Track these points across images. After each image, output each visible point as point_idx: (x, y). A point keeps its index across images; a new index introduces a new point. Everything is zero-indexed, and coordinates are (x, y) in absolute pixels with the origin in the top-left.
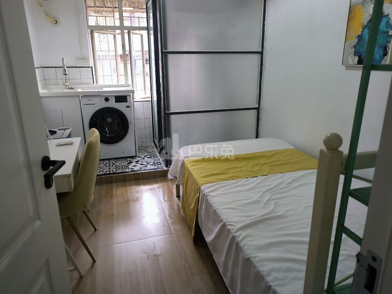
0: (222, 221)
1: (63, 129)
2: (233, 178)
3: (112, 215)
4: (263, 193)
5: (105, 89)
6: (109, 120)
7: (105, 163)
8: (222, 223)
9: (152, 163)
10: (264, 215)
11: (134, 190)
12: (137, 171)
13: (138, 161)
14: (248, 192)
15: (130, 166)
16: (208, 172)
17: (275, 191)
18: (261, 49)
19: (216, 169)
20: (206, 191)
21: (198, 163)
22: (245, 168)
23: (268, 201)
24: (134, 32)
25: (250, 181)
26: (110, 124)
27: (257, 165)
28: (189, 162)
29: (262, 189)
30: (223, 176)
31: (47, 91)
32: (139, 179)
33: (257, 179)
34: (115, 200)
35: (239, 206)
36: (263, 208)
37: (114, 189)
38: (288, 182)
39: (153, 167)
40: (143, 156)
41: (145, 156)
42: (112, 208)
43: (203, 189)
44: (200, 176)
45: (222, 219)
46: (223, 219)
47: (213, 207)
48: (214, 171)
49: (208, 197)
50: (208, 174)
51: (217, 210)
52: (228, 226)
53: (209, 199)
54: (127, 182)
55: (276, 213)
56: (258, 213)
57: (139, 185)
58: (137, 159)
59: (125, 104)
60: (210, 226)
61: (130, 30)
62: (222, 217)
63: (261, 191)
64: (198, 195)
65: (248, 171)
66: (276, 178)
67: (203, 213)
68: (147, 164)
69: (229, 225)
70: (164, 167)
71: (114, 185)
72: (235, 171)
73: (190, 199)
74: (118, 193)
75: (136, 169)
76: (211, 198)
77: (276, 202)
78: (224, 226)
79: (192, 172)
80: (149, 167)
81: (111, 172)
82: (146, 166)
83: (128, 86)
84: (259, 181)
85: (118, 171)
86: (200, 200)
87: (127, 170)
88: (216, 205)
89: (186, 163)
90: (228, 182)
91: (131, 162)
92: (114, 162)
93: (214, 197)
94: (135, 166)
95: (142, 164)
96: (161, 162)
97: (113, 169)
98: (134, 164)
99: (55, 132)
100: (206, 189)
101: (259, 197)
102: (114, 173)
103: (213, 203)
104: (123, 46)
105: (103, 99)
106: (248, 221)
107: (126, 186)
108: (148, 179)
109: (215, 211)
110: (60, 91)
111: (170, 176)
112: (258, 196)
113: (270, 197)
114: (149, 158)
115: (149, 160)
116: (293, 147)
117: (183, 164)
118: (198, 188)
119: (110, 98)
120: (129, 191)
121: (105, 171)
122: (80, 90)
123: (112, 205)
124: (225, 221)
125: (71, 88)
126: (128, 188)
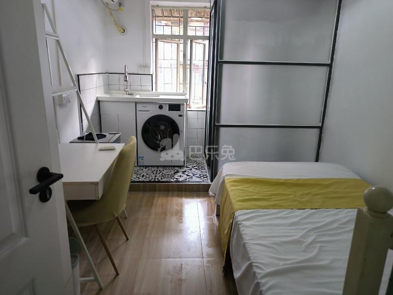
0: (249, 259)
1: (112, 134)
2: (274, 207)
3: (147, 226)
4: (308, 231)
5: (162, 97)
6: (162, 127)
7: (153, 169)
8: (250, 262)
9: (198, 175)
10: (303, 261)
11: (175, 202)
12: (182, 182)
13: (185, 172)
14: (288, 228)
15: (176, 176)
16: (247, 196)
17: (323, 231)
18: (330, 61)
19: (258, 193)
20: (240, 218)
21: (240, 184)
22: (291, 197)
23: (311, 244)
24: (197, 41)
25: (295, 214)
26: (163, 131)
27: (308, 194)
28: (229, 181)
29: (308, 226)
30: (264, 203)
31: (108, 96)
32: (182, 191)
33: (305, 212)
34: (153, 210)
35: (274, 244)
36: (304, 251)
37: (156, 198)
38: (343, 222)
39: (198, 180)
40: (191, 167)
41: (193, 167)
42: (149, 218)
43: (237, 215)
44: (238, 199)
45: (249, 257)
46: (251, 258)
47: (243, 239)
48: (255, 195)
49: (240, 226)
50: (247, 198)
51: (246, 244)
52: (255, 268)
53: (241, 229)
54: (170, 192)
55: (320, 260)
56: (295, 257)
57: (181, 196)
58: (185, 169)
59: (178, 113)
60: (239, 261)
61: (193, 39)
62: (250, 255)
63: (305, 229)
64: (232, 221)
65: (295, 201)
66: (328, 214)
67: (234, 244)
68: (193, 175)
69: (257, 266)
70: (209, 180)
71: (157, 194)
72: (279, 199)
73: (225, 223)
74: (159, 203)
75: (181, 179)
76: (243, 228)
77: (321, 246)
78: (250, 266)
79: (231, 193)
80: (195, 179)
81: (157, 180)
82: (192, 178)
83: (184, 95)
84: (305, 215)
85: (163, 180)
86: (233, 227)
87: (172, 180)
88: (246, 238)
89: (226, 182)
90: (267, 212)
91: (178, 172)
92: (161, 169)
93: (248, 227)
94: (180, 176)
95: (188, 175)
96: (208, 175)
97: (159, 177)
98: (180, 174)
99: (105, 136)
100: (240, 215)
101: (301, 237)
102: (159, 182)
103: (244, 234)
104: (185, 56)
105: (158, 106)
106: (281, 265)
107: (168, 196)
108: (191, 192)
109: (244, 244)
110: (121, 96)
111: (211, 193)
112: (301, 234)
113: (314, 239)
114: (197, 169)
115: (196, 171)
116: (358, 178)
117: (223, 182)
118: (233, 213)
119: (164, 106)
120: (169, 202)
121: (151, 178)
122: (138, 97)
123: (150, 215)
124: (253, 261)
125: (131, 94)
126: (169, 198)
